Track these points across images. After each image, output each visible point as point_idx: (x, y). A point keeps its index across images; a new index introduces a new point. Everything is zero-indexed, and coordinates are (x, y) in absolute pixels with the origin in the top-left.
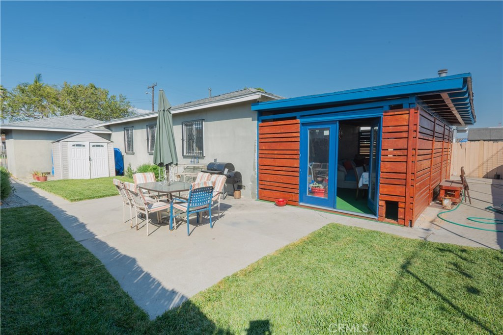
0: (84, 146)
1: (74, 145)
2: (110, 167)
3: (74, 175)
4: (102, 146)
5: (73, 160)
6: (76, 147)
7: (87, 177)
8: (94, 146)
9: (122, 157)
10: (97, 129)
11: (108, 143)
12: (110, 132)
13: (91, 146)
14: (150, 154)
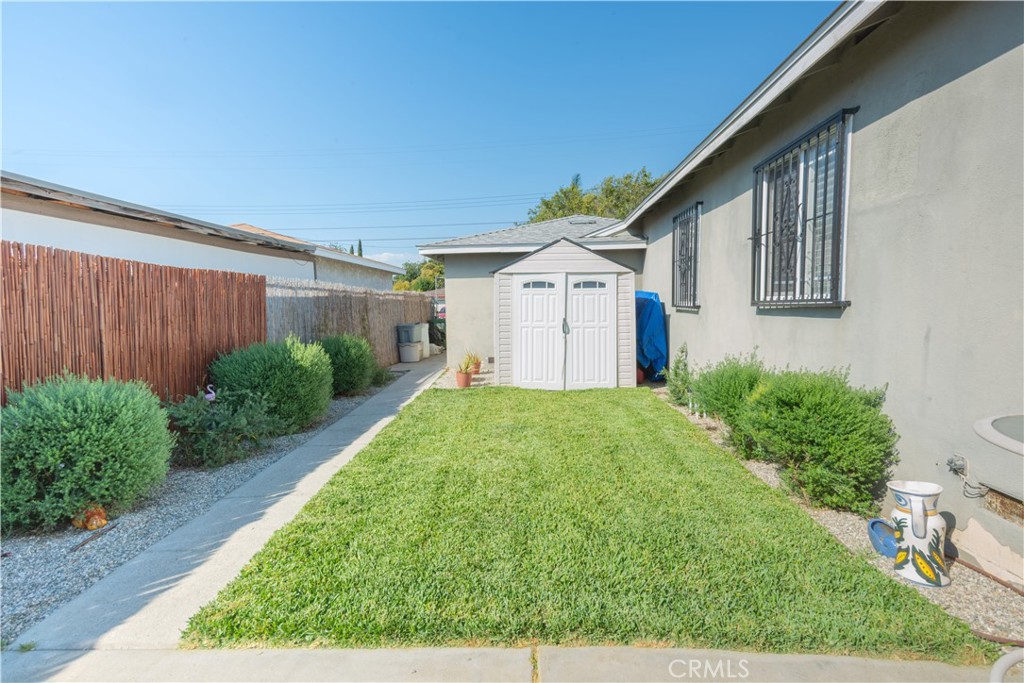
0: (551, 285)
1: (526, 285)
2: (621, 355)
3: (523, 376)
4: (602, 285)
5: (523, 330)
6: (531, 290)
7: (556, 384)
8: (577, 285)
9: (665, 321)
10: (609, 239)
11: (619, 274)
12: (642, 245)
13: (570, 286)
14: (760, 312)
